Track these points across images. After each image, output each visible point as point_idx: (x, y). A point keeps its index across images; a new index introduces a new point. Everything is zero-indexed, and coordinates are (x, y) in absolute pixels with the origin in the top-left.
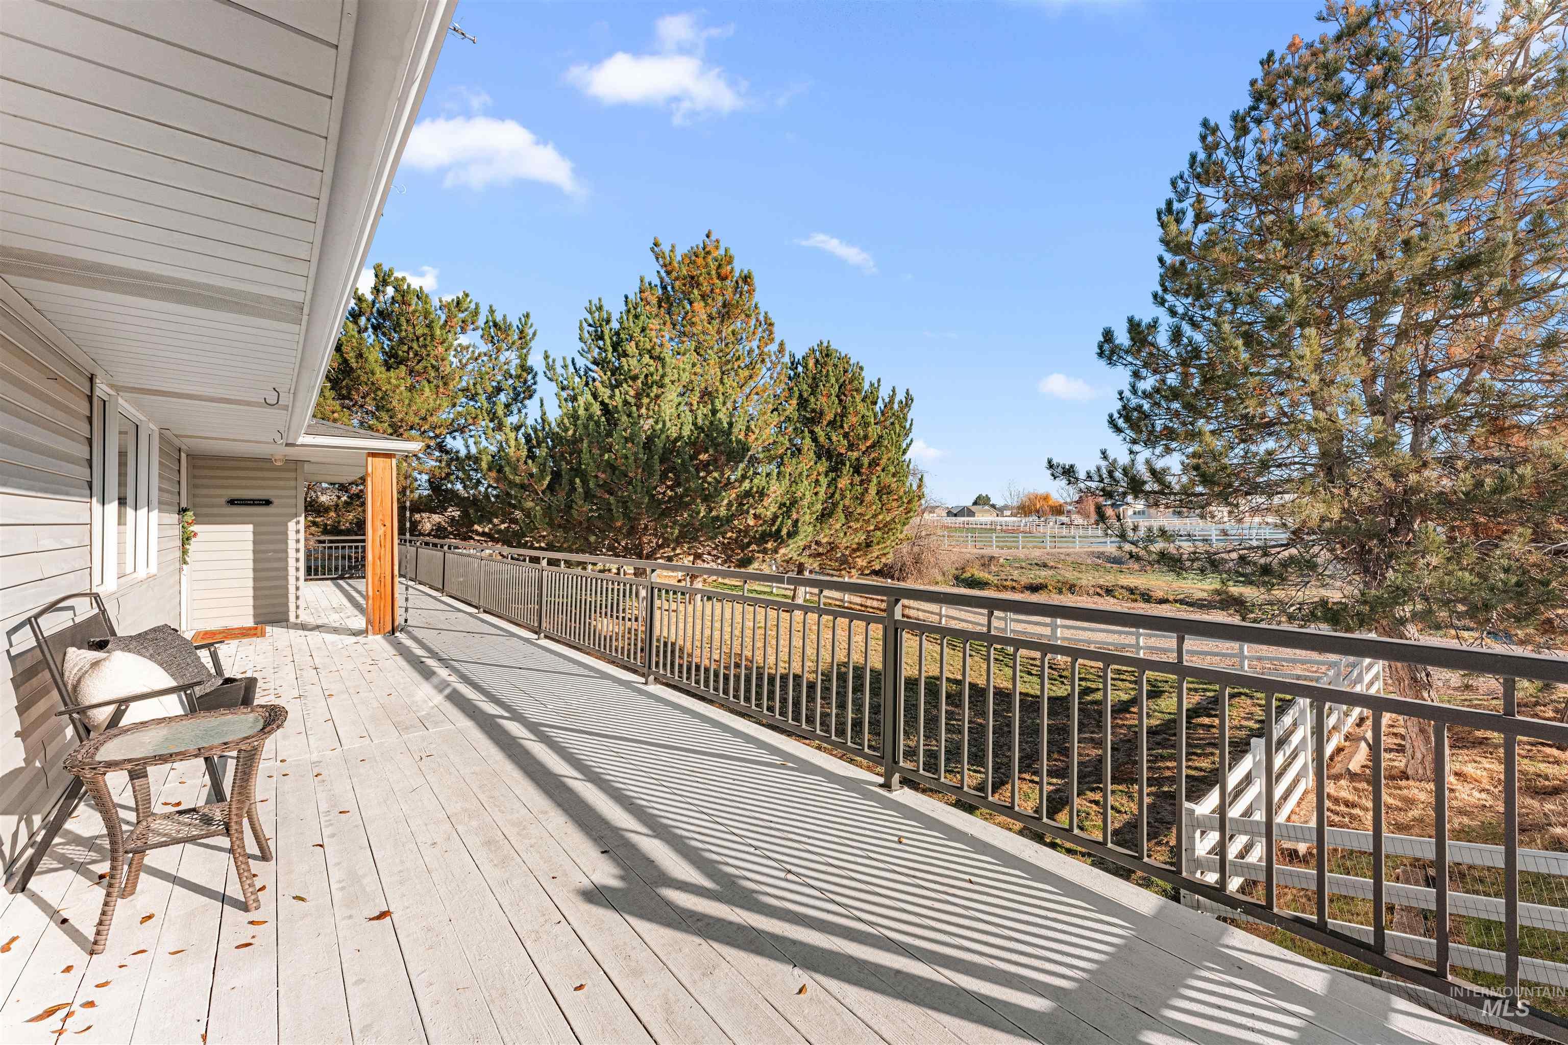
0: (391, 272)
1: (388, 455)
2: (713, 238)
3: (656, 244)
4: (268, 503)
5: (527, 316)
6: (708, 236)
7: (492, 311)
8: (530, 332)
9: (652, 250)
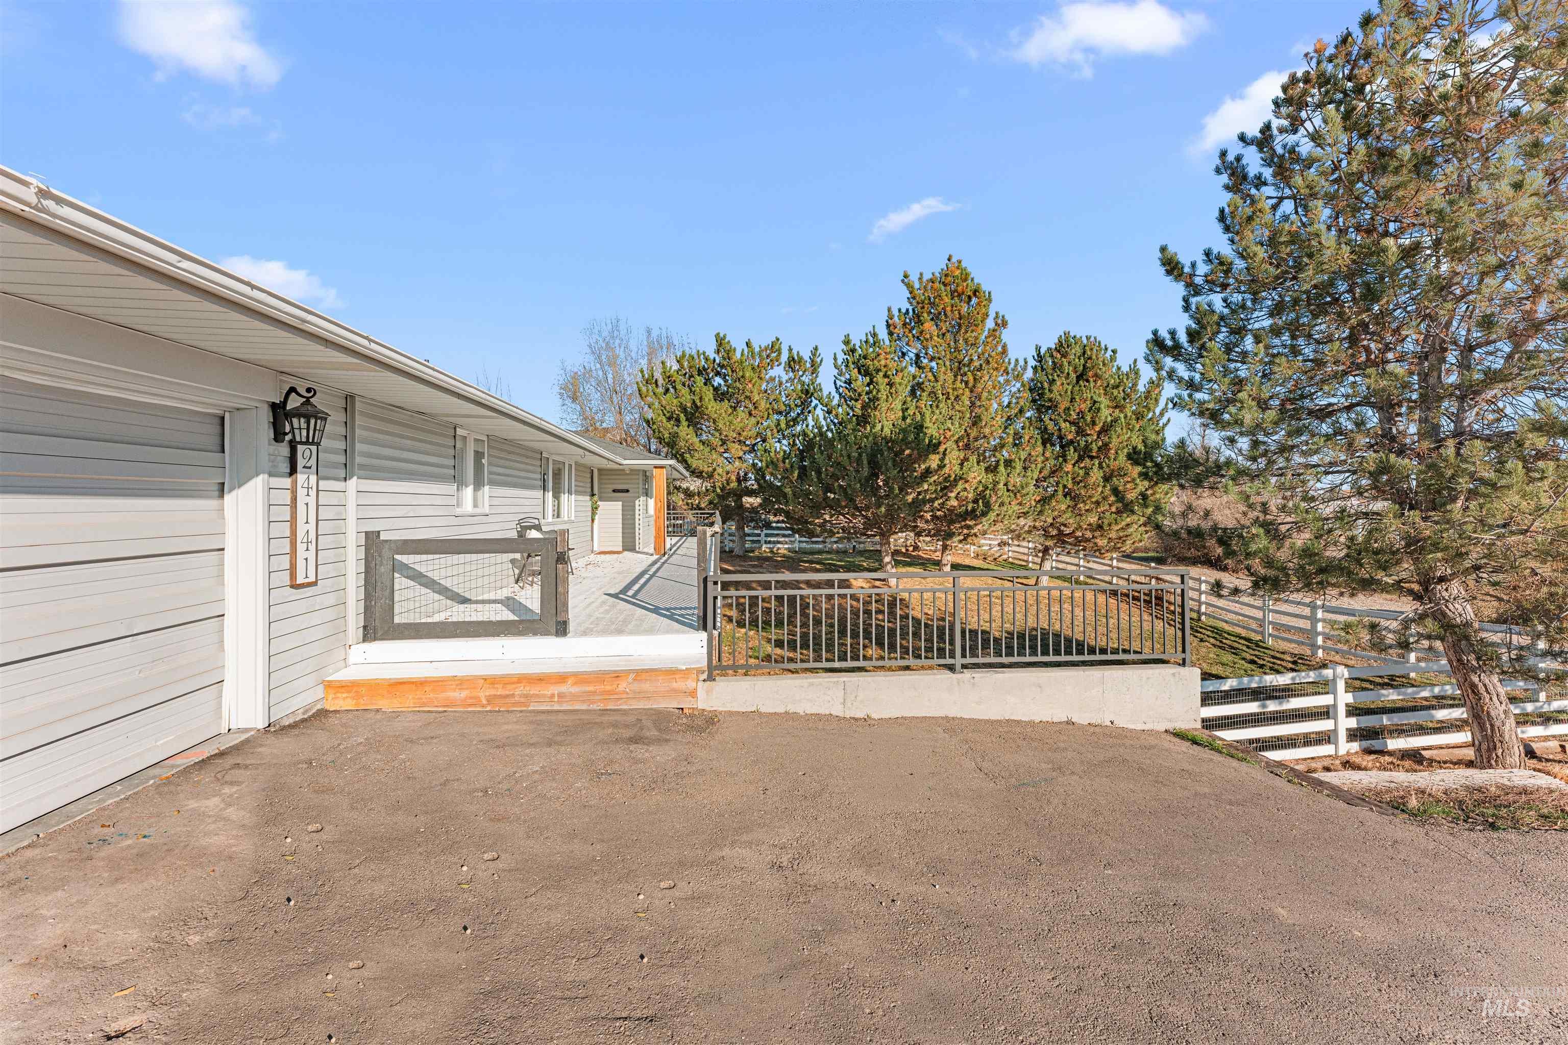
0: (725, 336)
1: (662, 467)
2: (954, 260)
3: (906, 276)
4: (627, 491)
5: (816, 349)
6: (949, 260)
7: (790, 350)
8: (818, 360)
9: (903, 281)
